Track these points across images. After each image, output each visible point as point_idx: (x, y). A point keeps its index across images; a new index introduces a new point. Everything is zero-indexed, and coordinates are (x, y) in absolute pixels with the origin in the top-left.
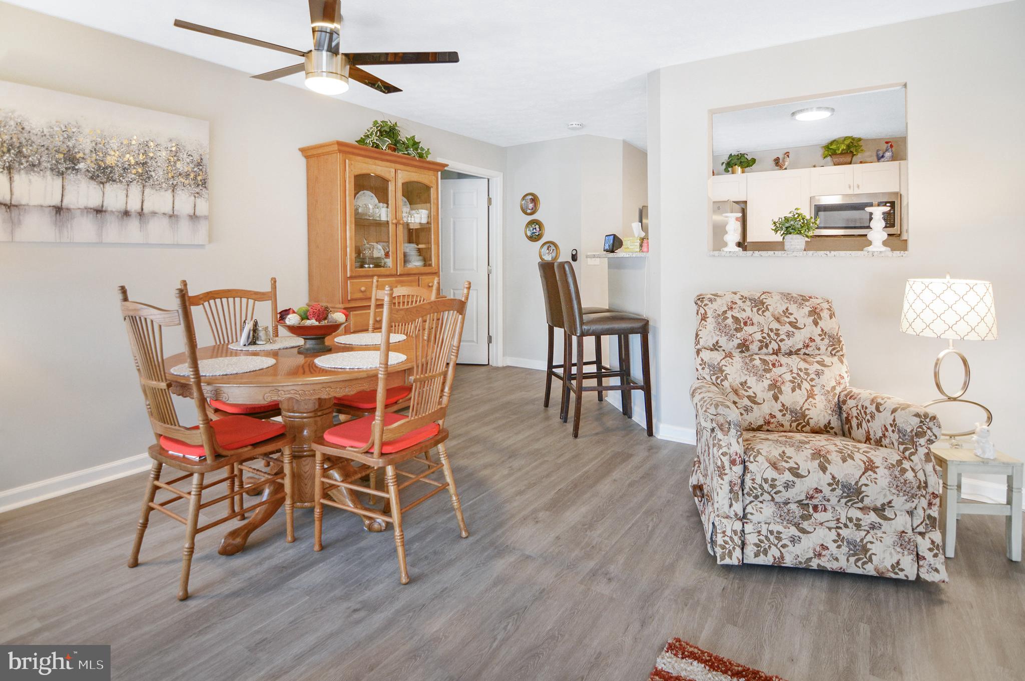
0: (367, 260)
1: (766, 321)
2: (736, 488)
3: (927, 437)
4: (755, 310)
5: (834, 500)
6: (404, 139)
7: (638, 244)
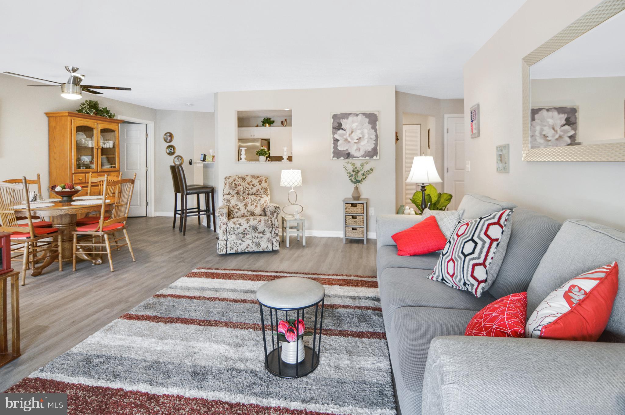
0: (81, 165)
1: (245, 184)
2: (224, 232)
3: (277, 213)
4: (242, 181)
5: (250, 231)
6: (101, 108)
7: (212, 158)
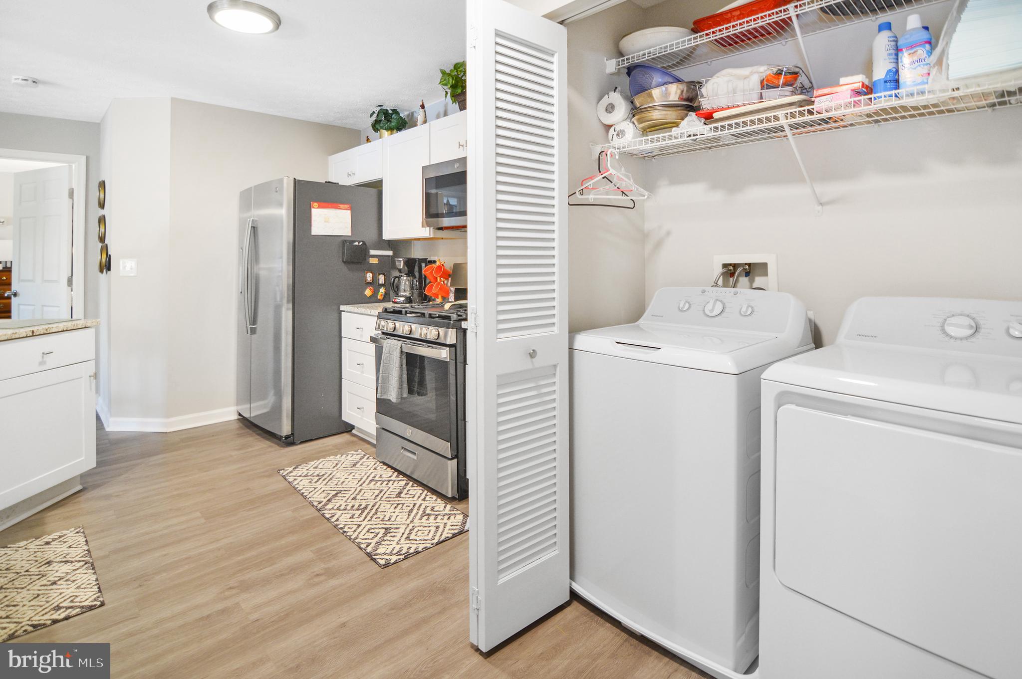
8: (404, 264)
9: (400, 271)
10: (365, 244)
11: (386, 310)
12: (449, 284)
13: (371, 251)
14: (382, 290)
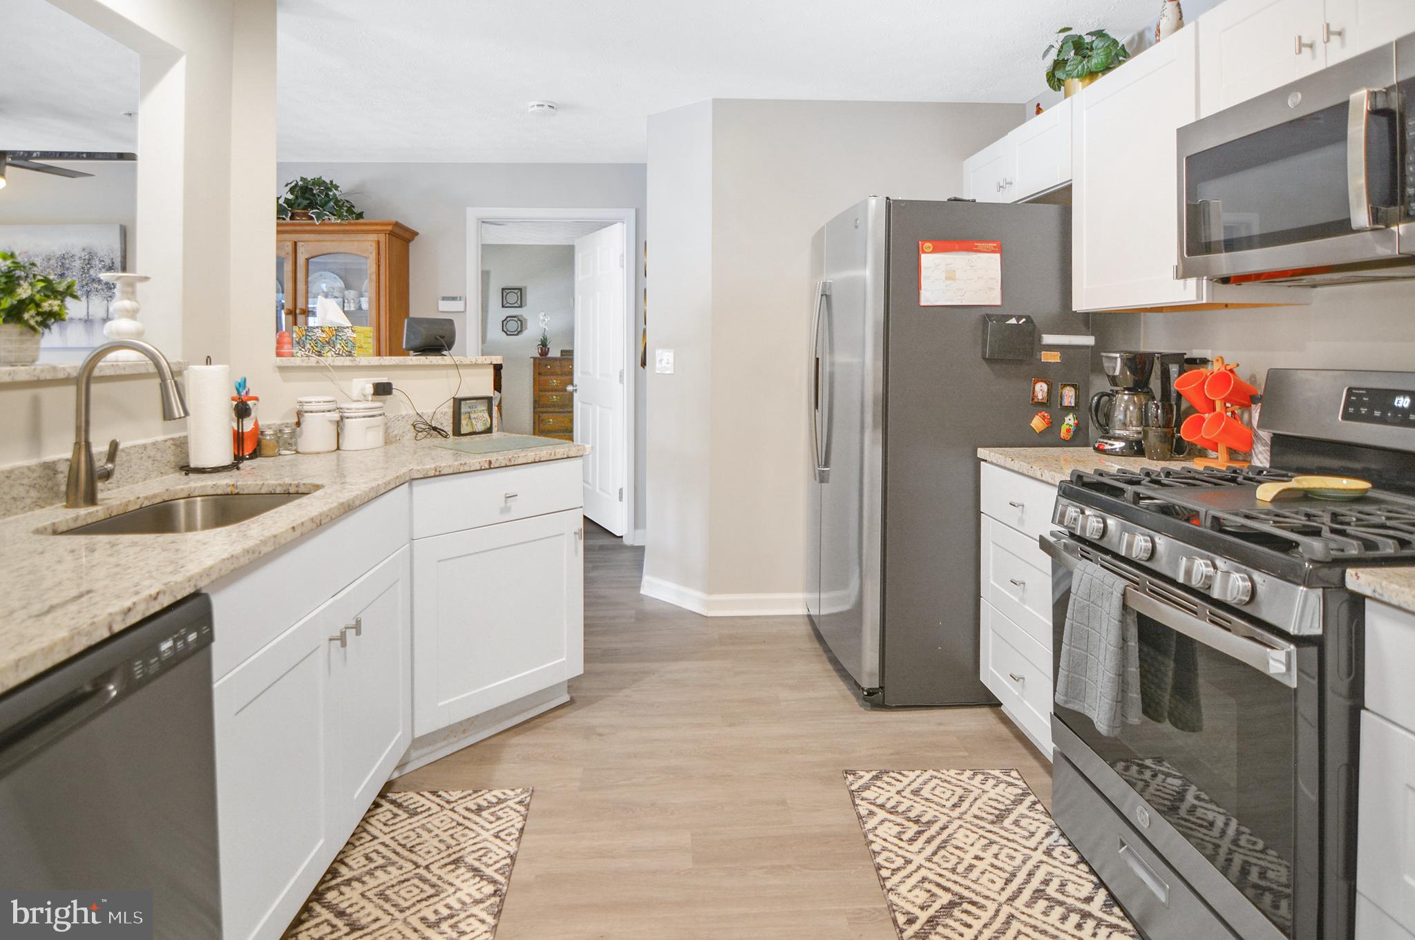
8: (1124, 364)
9: (1113, 380)
10: (1032, 322)
11: (1079, 478)
12: (1255, 423)
13: (1043, 335)
14: (1070, 420)
